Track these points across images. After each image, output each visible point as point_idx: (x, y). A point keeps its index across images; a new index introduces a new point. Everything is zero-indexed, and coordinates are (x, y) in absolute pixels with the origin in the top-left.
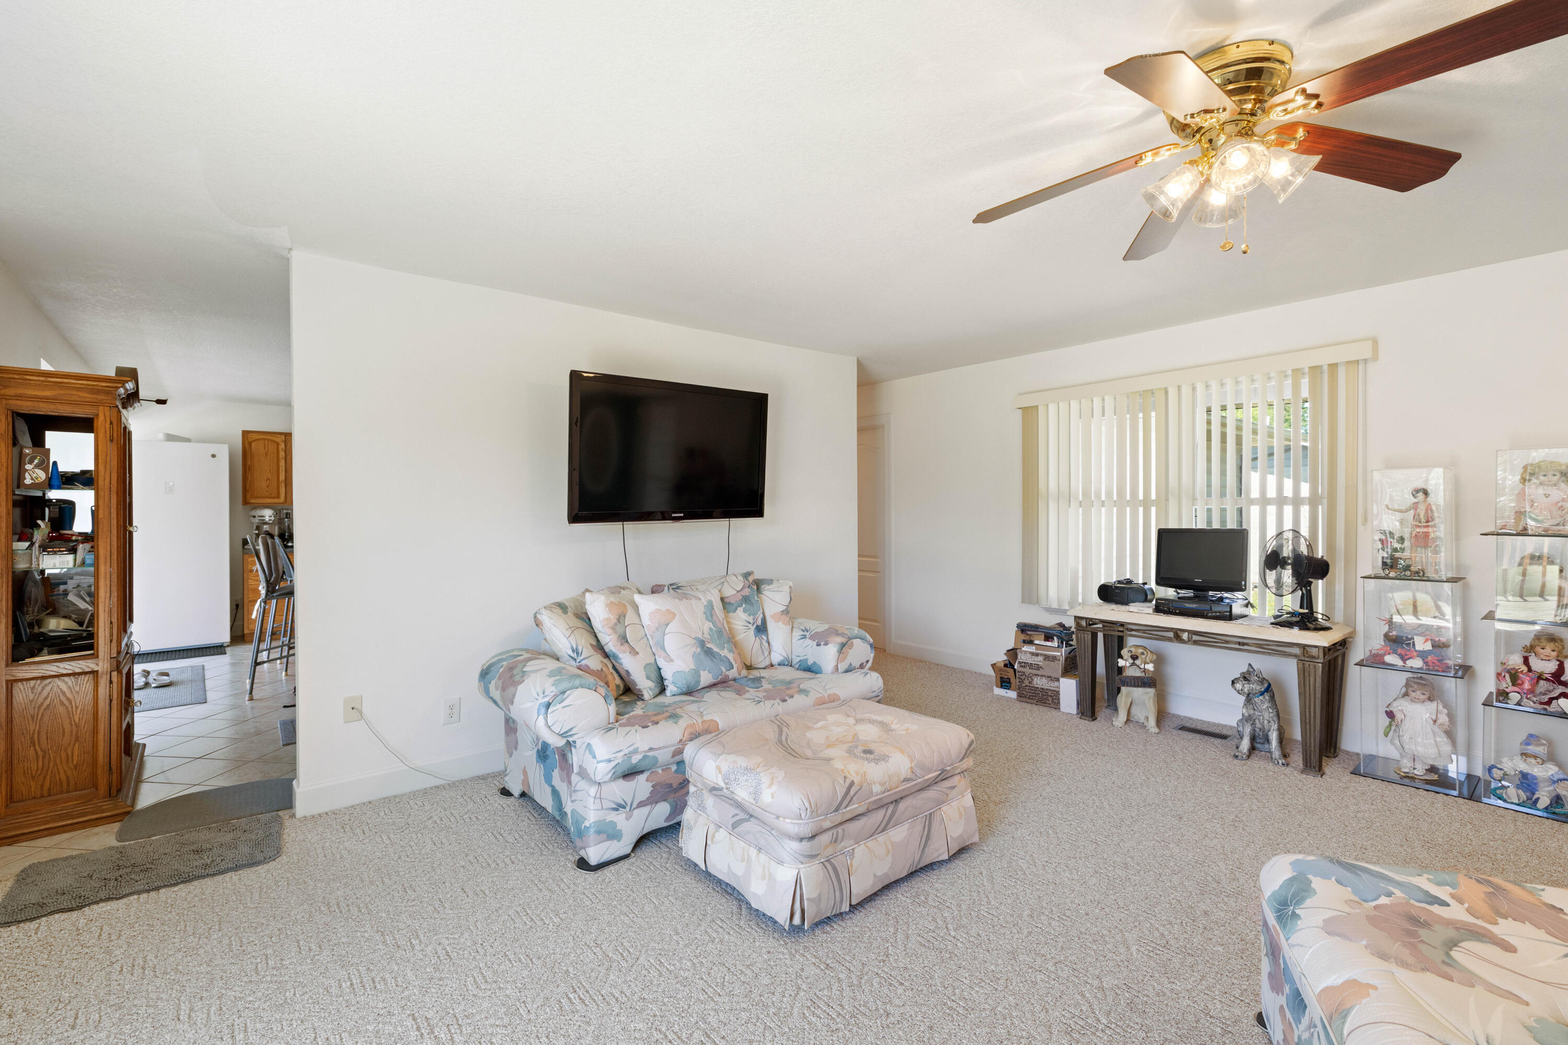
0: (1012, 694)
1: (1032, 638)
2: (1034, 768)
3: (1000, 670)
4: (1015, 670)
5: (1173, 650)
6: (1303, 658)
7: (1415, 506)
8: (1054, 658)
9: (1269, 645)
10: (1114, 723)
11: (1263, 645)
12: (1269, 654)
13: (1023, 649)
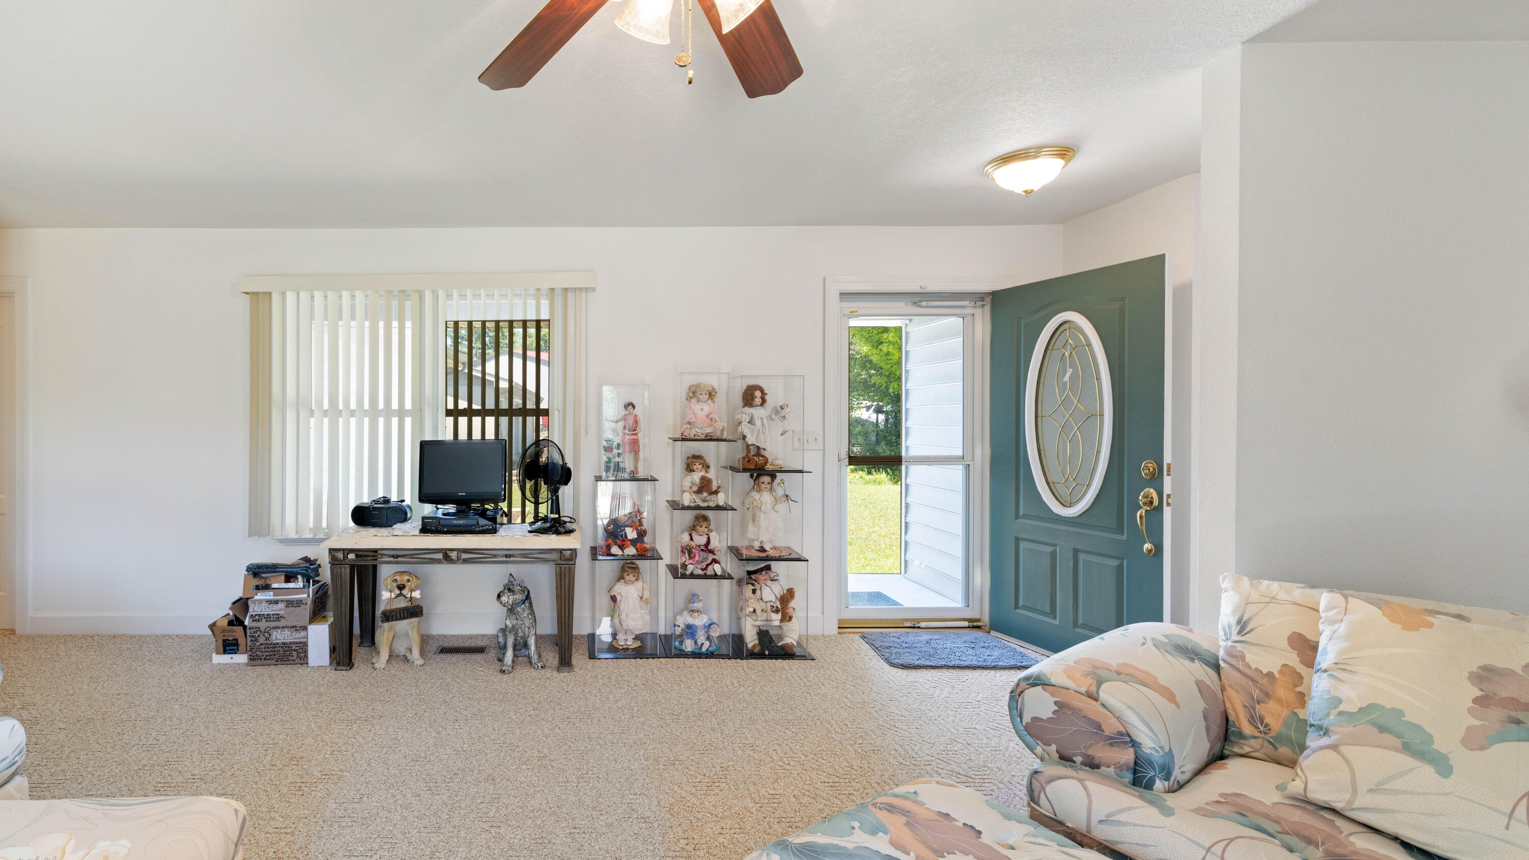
0: (241, 658)
1: (268, 582)
2: (300, 773)
3: (224, 631)
4: (245, 627)
5: (442, 572)
6: (560, 562)
7: (625, 418)
8: (299, 603)
9: (530, 554)
10: (376, 666)
11: (527, 554)
12: (532, 562)
13: (256, 597)
